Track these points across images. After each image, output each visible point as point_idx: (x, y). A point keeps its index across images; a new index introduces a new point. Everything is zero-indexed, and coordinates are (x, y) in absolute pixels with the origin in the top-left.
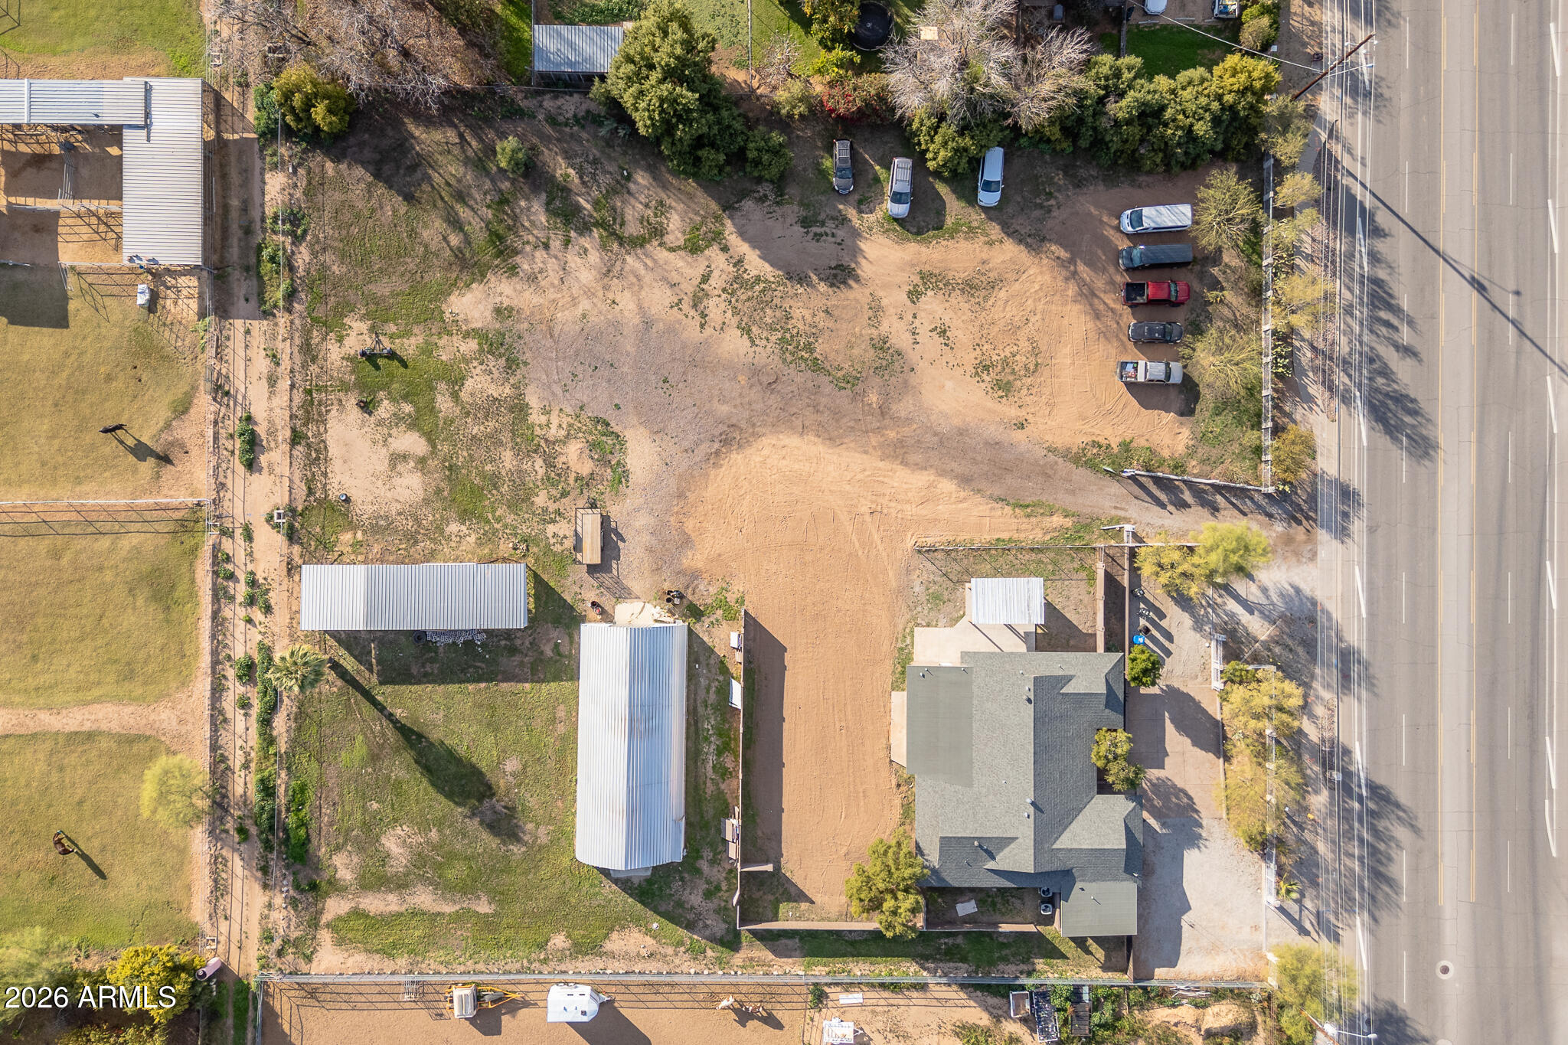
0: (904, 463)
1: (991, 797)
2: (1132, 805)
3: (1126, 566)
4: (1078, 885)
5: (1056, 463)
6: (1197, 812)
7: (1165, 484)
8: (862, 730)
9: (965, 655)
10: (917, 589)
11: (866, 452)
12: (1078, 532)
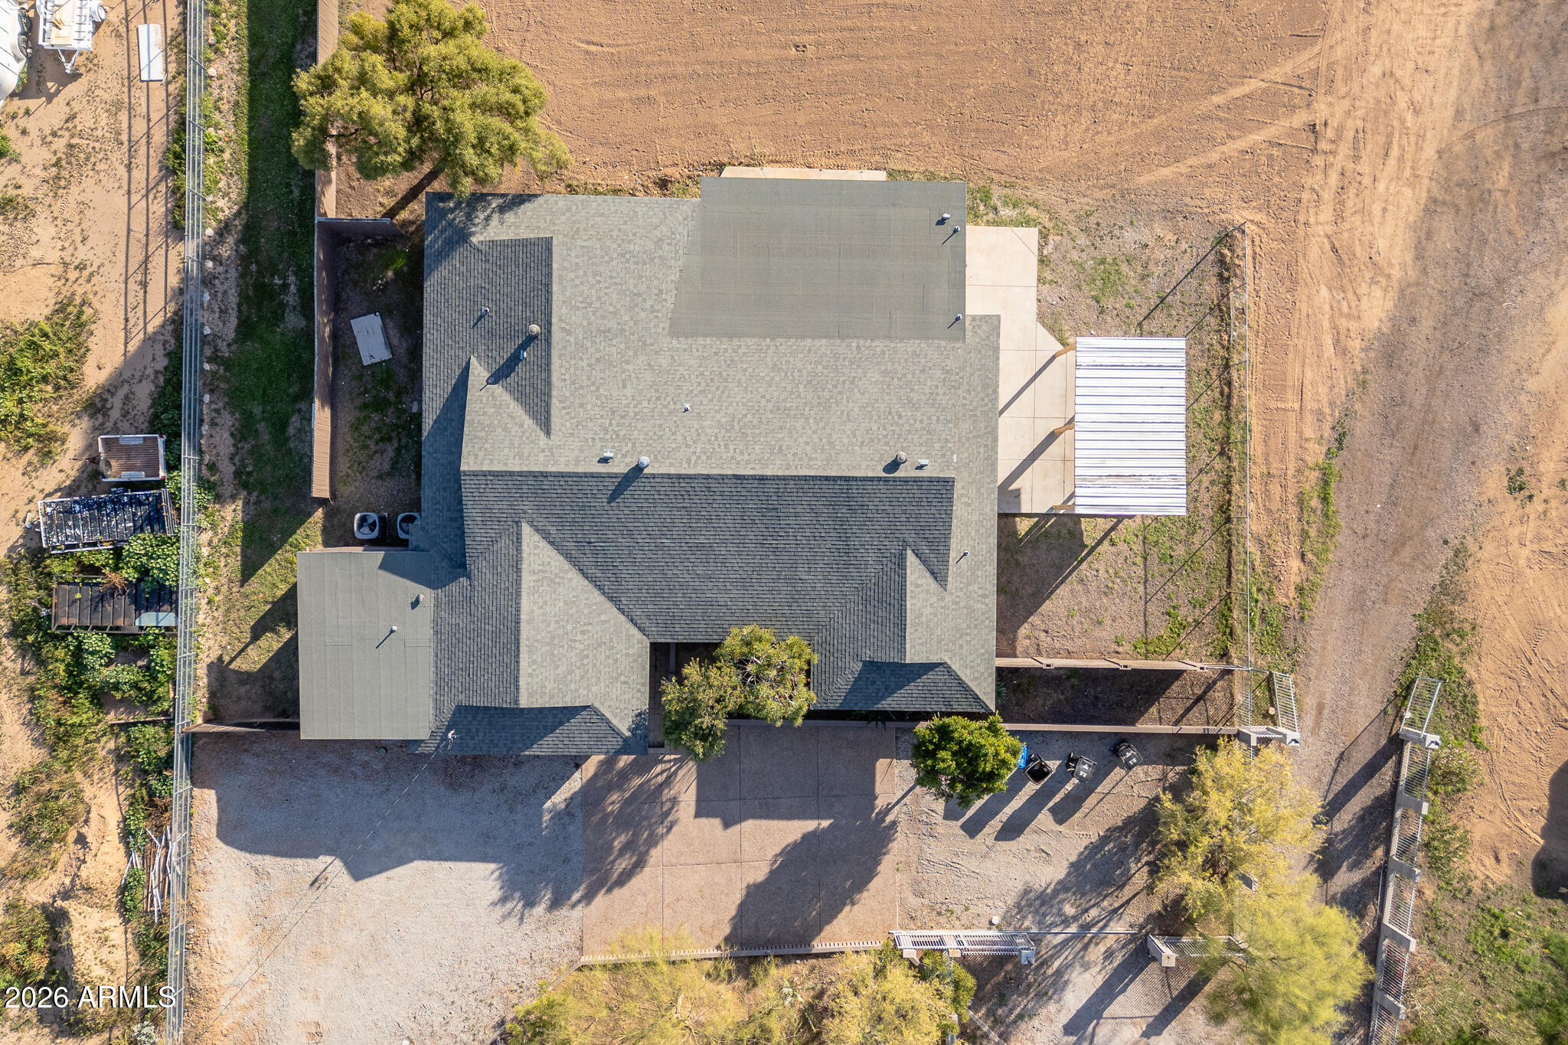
0: (1432, 208)
1: (648, 376)
2: (624, 726)
3: (1186, 729)
4: (426, 595)
5: (1430, 568)
6: (588, 897)
7: (1375, 824)
8: (797, 99)
9: (992, 323)
10: (1129, 235)
11: (1459, 114)
12: (1263, 619)
